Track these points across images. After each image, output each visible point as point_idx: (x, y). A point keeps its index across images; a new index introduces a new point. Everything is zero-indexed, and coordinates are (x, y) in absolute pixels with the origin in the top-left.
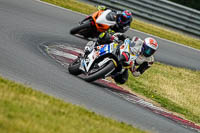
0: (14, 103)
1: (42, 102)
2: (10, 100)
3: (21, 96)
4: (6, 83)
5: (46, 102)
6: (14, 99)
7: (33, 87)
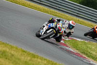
0: (30, 62)
1: (43, 62)
2: (28, 61)
3: (33, 59)
4: (26, 52)
5: (45, 62)
6: (30, 60)
7: (39, 54)
